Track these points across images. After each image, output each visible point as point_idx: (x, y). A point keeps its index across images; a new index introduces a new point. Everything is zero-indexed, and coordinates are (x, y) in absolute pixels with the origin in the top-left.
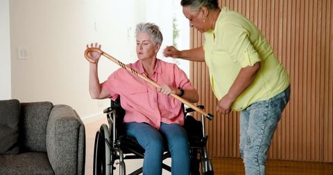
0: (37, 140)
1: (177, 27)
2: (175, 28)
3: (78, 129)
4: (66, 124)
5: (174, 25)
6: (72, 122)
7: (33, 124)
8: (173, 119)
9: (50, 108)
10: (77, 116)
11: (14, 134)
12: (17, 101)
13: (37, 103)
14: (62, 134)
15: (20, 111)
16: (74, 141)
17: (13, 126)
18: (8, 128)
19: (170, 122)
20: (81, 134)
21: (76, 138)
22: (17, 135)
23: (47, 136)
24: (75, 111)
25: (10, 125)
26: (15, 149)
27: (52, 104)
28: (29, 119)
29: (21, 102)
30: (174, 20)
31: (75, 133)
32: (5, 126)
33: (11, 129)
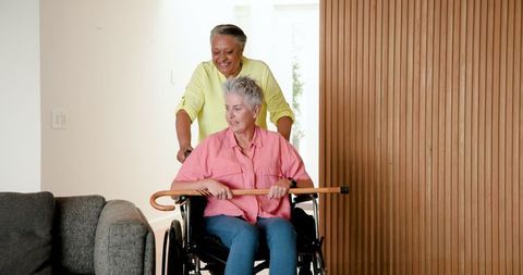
0: (80, 256)
1: (299, 79)
2: (296, 80)
3: (145, 239)
4: (125, 231)
5: (294, 76)
6: (134, 228)
7: (74, 230)
8: (274, 213)
9: (100, 205)
10: (143, 217)
11: (44, 246)
12: (50, 195)
13: (81, 198)
14: (119, 247)
15: (54, 210)
16: (137, 258)
17: (43, 233)
18: (36, 236)
19: (269, 216)
20: (149, 246)
21: (141, 252)
22: (49, 248)
23: (96, 248)
24: (139, 210)
25: (38, 232)
26: (45, 270)
27: (103, 199)
28: (67, 223)
29: (55, 196)
30: (295, 67)
31: (139, 244)
32: (31, 234)
33: (40, 238)
